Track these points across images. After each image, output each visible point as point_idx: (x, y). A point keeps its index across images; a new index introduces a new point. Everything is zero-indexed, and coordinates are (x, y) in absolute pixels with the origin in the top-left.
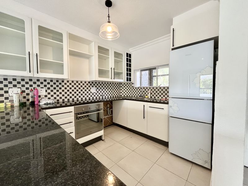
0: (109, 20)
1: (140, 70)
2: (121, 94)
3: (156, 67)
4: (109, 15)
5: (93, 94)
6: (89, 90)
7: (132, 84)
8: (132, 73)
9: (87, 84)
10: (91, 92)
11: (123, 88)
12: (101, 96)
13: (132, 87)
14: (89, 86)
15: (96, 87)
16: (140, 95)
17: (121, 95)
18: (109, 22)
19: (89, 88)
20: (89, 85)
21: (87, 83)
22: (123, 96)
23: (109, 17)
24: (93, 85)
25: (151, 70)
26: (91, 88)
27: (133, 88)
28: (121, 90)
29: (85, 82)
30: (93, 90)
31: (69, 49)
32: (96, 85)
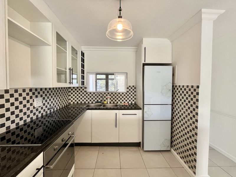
0: (120, 15)
1: (95, 73)
2: (70, 101)
3: (115, 73)
4: (120, 7)
5: (37, 110)
6: (31, 104)
7: (85, 88)
8: (85, 75)
9: (28, 94)
10: (34, 108)
11: (72, 93)
12: (48, 110)
13: (85, 91)
14: (31, 97)
15: (41, 96)
16: (96, 101)
17: (70, 103)
18: (120, 17)
19: (31, 101)
20: (31, 94)
21: (27, 91)
22: (72, 103)
23: (120, 10)
24: (36, 93)
25: (107, 75)
26: (34, 100)
27: (87, 93)
28: (70, 95)
29: (24, 91)
30: (38, 103)
31: (7, 18)
32: (41, 93)
